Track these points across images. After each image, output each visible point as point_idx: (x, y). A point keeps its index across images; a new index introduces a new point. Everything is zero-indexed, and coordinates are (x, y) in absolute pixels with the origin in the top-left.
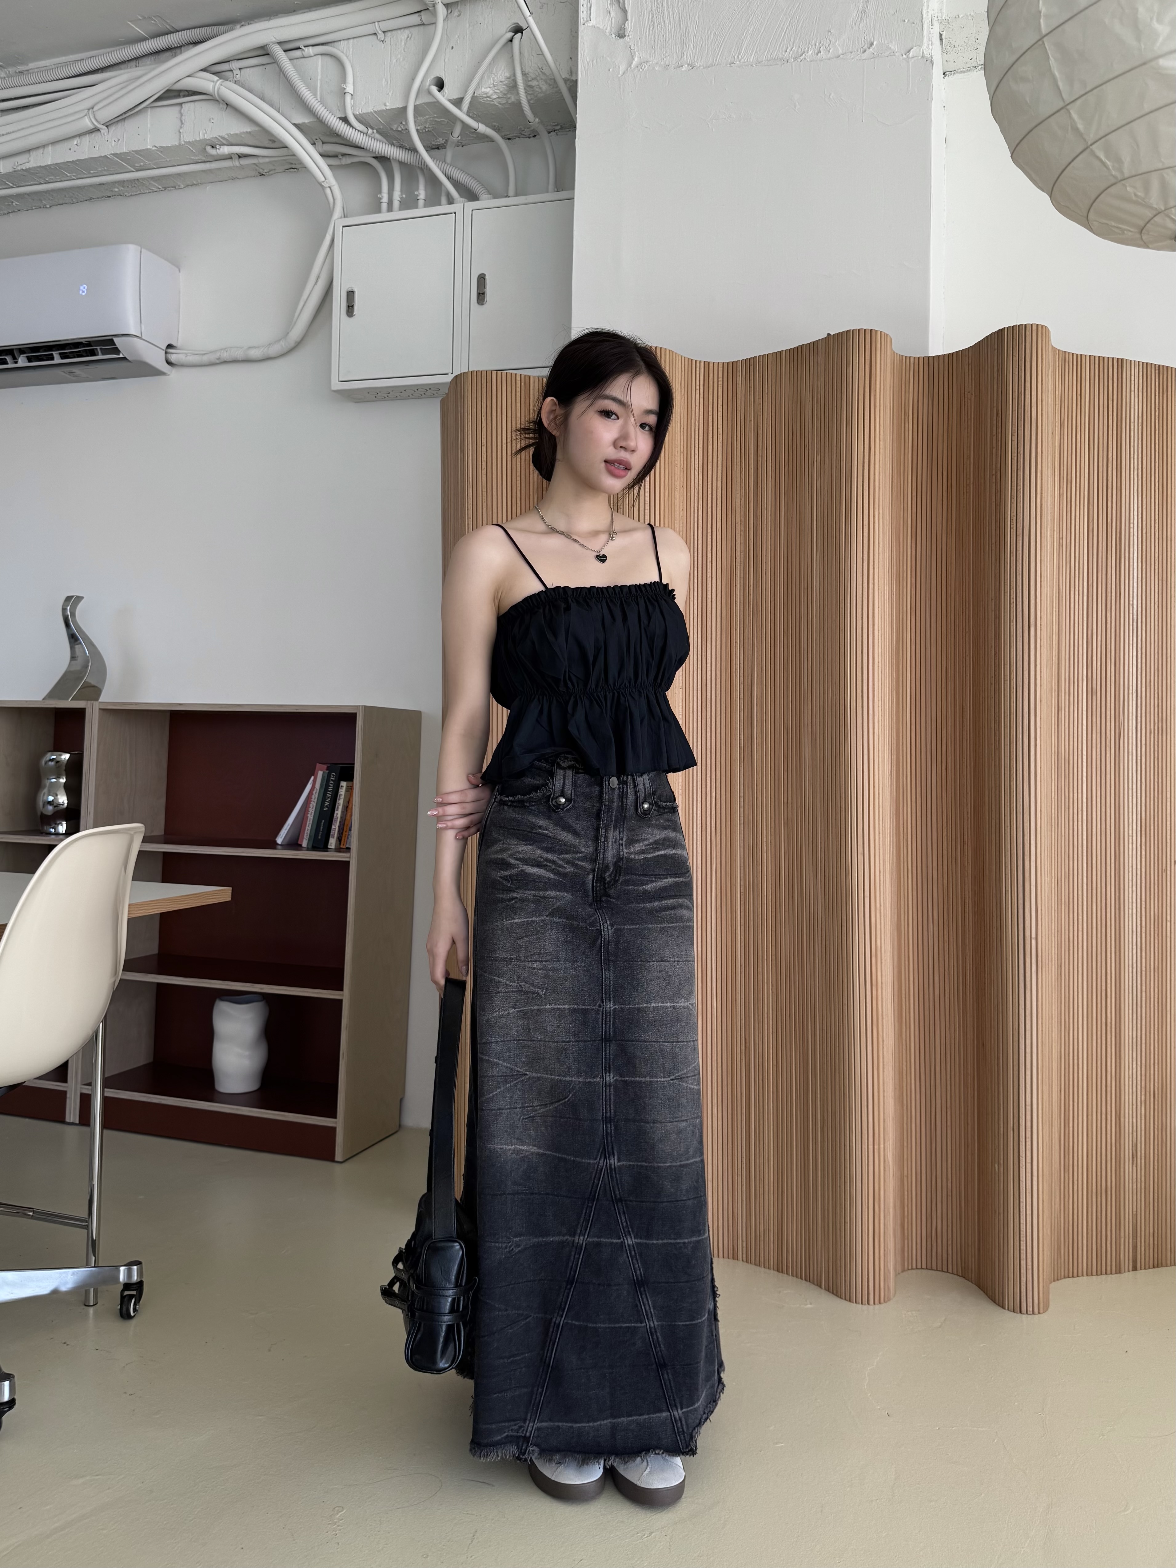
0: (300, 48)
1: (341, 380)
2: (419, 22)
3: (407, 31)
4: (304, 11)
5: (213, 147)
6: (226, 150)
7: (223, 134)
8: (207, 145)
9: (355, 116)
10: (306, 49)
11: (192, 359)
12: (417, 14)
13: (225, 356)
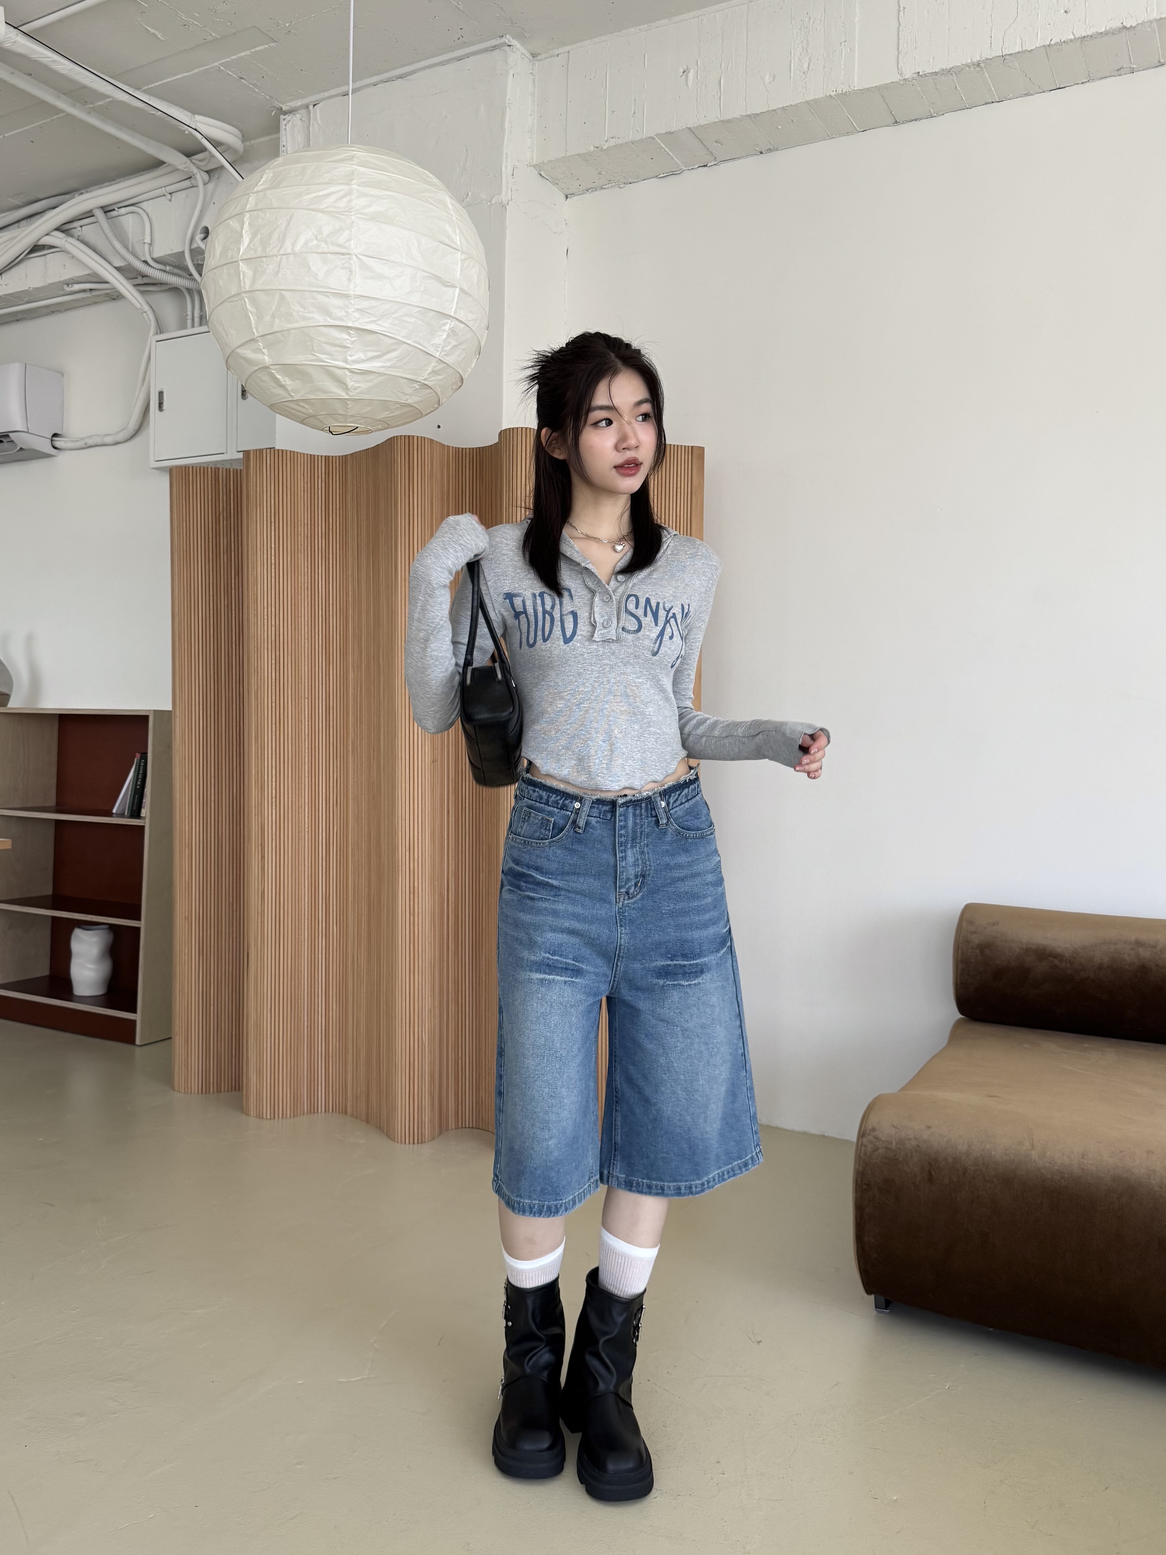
0: (114, 210)
1: (156, 459)
2: (191, 186)
3: (185, 192)
4: (119, 180)
5: (68, 285)
6: (77, 287)
7: (71, 276)
8: (64, 284)
9: (153, 259)
10: (120, 210)
11: (70, 445)
12: (188, 180)
13: (90, 442)
